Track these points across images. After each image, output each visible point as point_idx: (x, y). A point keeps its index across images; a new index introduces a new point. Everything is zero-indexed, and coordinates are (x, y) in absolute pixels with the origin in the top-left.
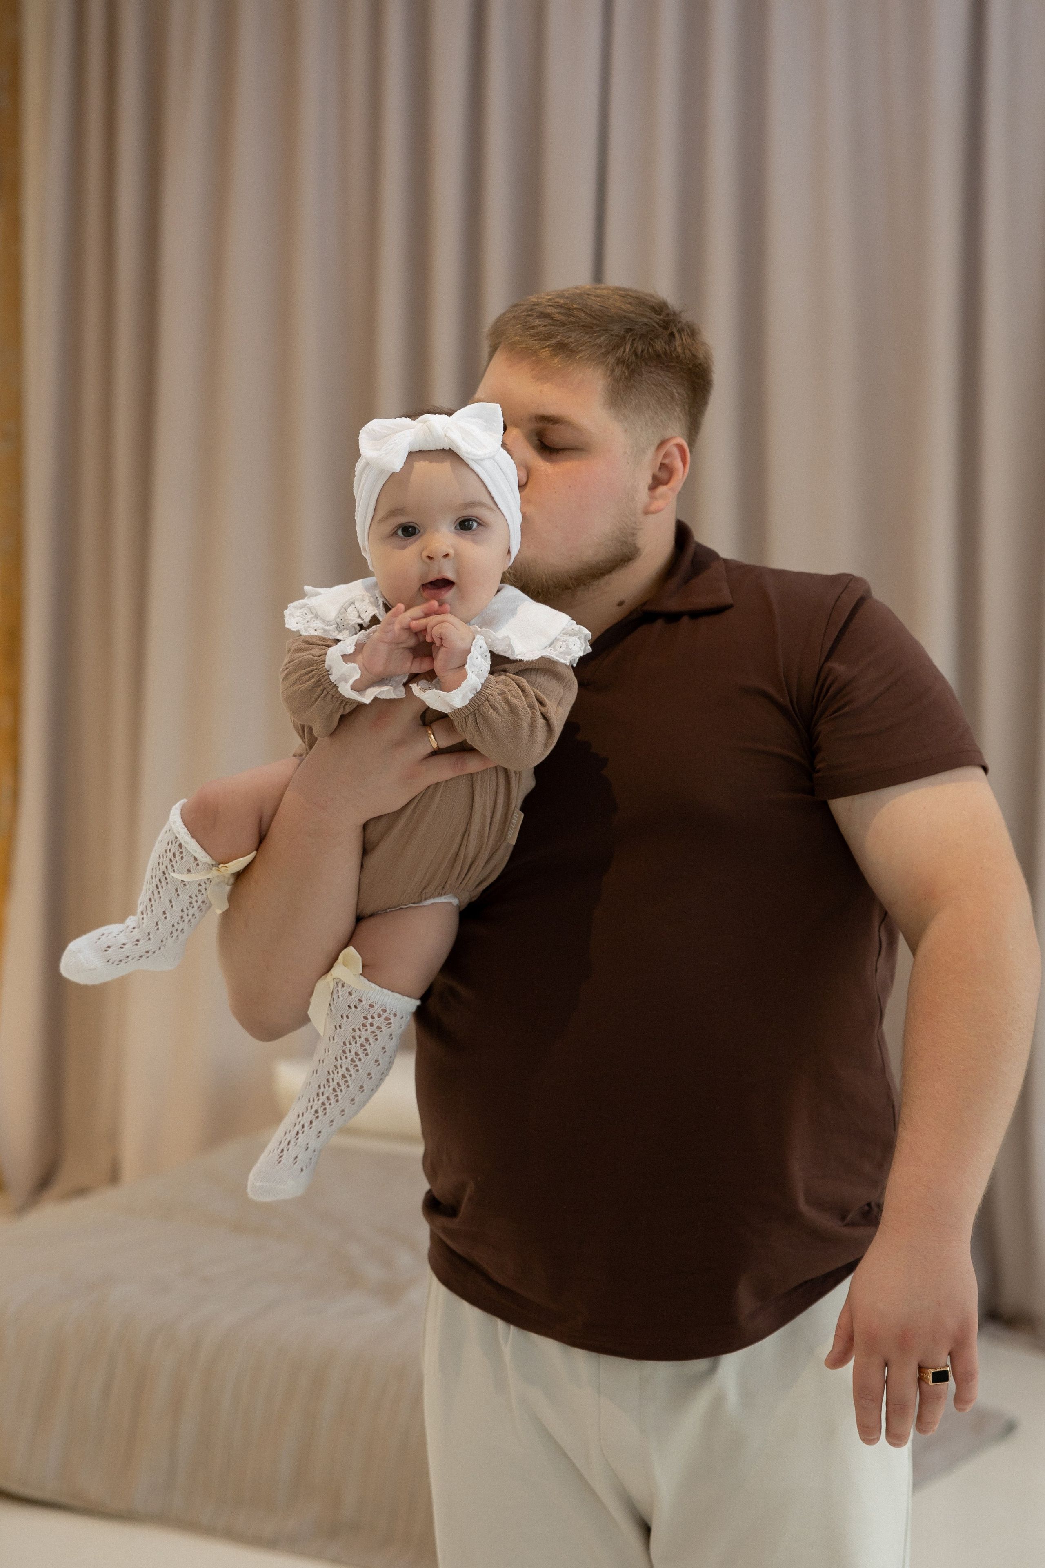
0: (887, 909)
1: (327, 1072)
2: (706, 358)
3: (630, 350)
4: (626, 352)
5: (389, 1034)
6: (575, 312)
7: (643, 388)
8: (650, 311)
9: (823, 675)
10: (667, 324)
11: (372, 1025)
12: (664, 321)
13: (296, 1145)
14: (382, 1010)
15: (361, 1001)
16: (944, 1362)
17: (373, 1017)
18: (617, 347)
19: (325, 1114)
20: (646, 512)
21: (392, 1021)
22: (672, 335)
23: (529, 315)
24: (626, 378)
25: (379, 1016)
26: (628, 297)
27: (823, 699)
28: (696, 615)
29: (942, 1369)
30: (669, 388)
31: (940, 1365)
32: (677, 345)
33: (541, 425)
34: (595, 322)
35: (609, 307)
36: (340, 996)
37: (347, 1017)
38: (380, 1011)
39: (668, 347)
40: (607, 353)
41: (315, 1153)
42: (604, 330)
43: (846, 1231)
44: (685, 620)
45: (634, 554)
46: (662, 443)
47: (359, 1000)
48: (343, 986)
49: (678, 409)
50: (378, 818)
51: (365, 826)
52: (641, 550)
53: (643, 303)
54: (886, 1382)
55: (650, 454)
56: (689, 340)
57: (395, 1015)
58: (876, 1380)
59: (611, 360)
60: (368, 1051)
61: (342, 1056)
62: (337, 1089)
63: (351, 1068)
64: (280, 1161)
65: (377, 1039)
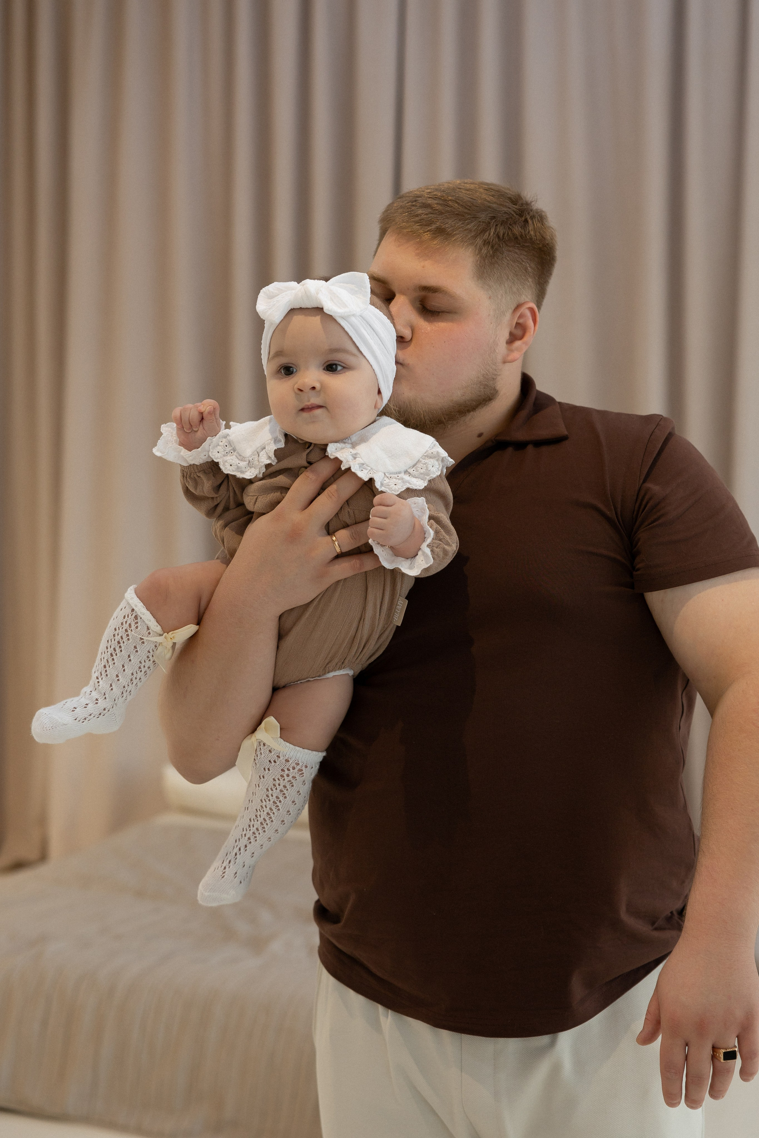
0: (689, 677)
1: (255, 810)
2: (552, 239)
3: (494, 233)
4: (491, 235)
5: (302, 781)
6: (450, 203)
7: (504, 264)
8: (509, 202)
9: (642, 493)
10: (522, 212)
11: (288, 775)
12: (519, 210)
13: (235, 863)
14: (296, 763)
15: (278, 757)
16: (733, 1044)
17: (288, 770)
18: (484, 231)
19: (256, 840)
20: (504, 362)
21: (304, 771)
22: (526, 221)
23: (413, 205)
24: (491, 256)
25: (294, 768)
26: (491, 190)
27: (642, 512)
28: (539, 444)
29: (731, 1050)
30: (524, 263)
31: (730, 1046)
32: (530, 229)
33: (423, 293)
34: (466, 211)
35: (476, 199)
36: (262, 753)
37: (269, 770)
38: (294, 765)
39: (523, 231)
40: (475, 237)
41: (250, 869)
42: (473, 218)
43: (656, 934)
44: (530, 448)
45: (494, 395)
46: (518, 306)
47: (277, 756)
48: (264, 745)
49: (530, 280)
50: (292, 610)
51: (280, 617)
52: (499, 393)
53: (503, 195)
54: (686, 1059)
55: (508, 315)
56: (539, 225)
57: (306, 767)
58: (679, 1058)
59: (479, 241)
60: (287, 795)
61: (266, 799)
62: (264, 823)
63: (274, 808)
64: (224, 876)
65: (293, 786)
